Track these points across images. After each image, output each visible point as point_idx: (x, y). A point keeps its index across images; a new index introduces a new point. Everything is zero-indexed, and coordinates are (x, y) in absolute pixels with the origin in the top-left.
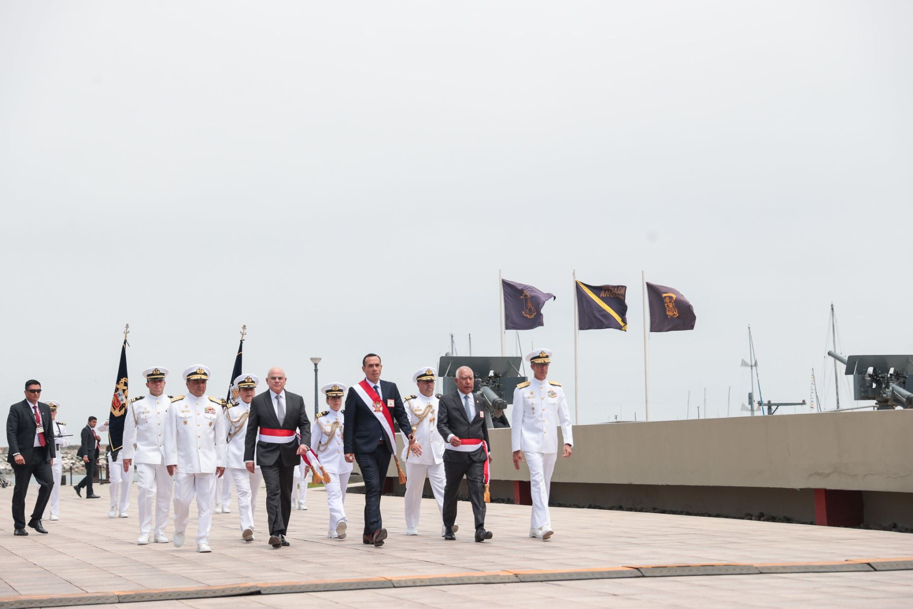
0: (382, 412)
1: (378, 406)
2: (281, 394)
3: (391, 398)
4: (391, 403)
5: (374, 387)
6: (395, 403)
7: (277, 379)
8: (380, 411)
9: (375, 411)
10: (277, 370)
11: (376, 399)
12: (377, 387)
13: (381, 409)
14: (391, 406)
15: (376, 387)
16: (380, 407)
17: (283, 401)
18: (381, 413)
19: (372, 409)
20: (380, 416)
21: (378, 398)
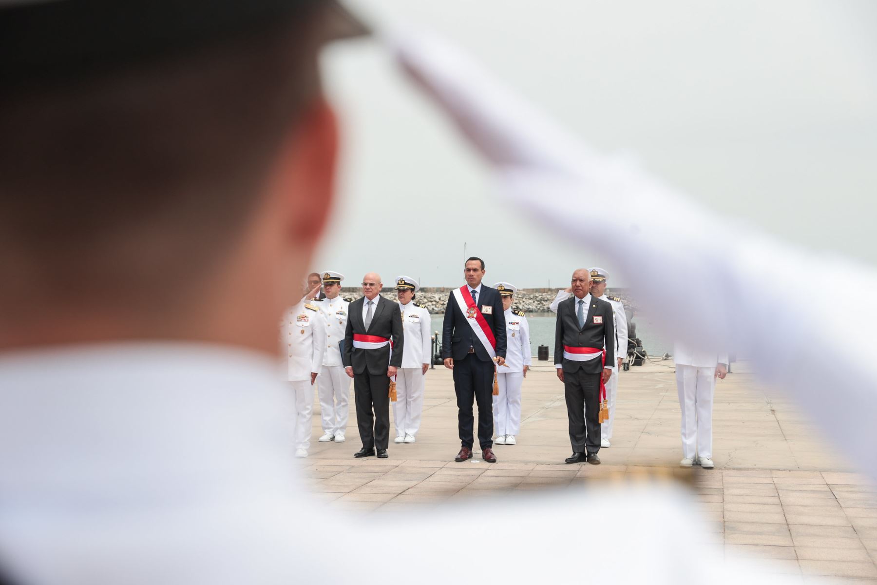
0: (476, 318)
1: (472, 312)
2: (373, 301)
3: (488, 304)
4: (487, 310)
5: (472, 292)
6: (493, 310)
7: (368, 285)
8: (473, 317)
9: (468, 317)
10: (371, 276)
11: (471, 306)
12: (476, 292)
13: (475, 315)
14: (488, 313)
15: (474, 292)
16: (475, 313)
17: (374, 308)
18: (475, 320)
19: (466, 315)
20: (473, 323)
21: (473, 304)
